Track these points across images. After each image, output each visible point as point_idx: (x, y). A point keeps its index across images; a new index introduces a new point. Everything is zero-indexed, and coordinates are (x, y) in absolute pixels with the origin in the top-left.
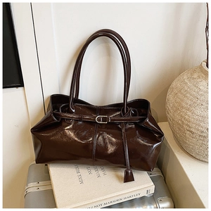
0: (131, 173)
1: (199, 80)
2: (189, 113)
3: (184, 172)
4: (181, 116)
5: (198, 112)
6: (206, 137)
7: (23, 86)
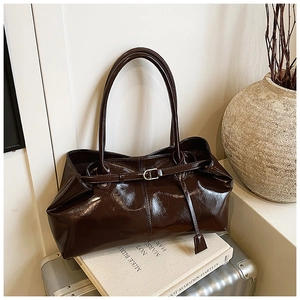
0: (202, 239)
1: (270, 101)
2: (269, 145)
3: (264, 220)
4: (258, 150)
5: (281, 140)
6: (294, 171)
7: (24, 147)
